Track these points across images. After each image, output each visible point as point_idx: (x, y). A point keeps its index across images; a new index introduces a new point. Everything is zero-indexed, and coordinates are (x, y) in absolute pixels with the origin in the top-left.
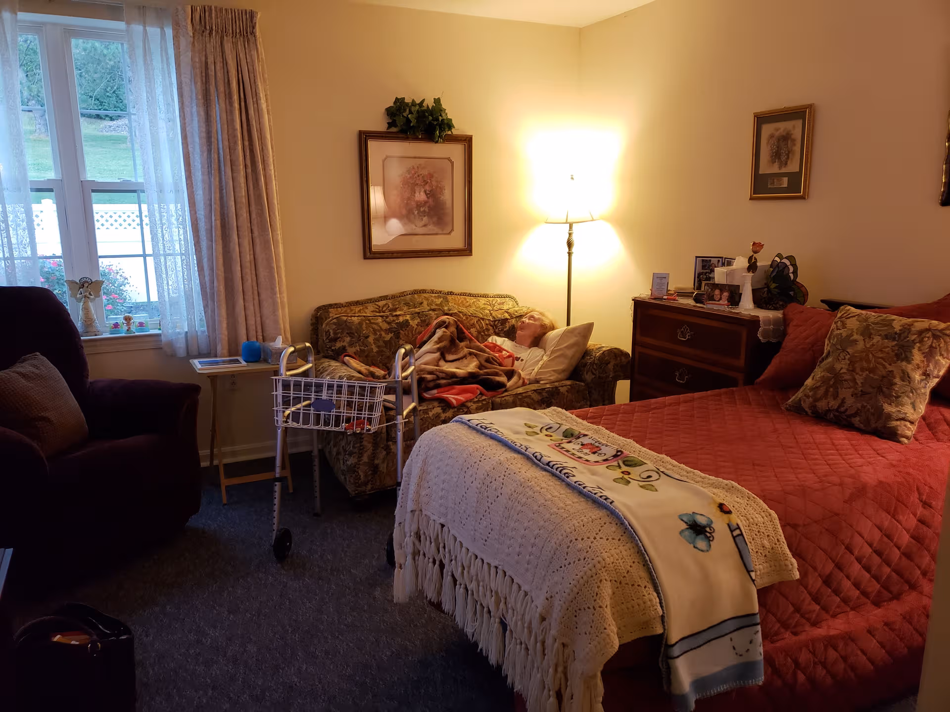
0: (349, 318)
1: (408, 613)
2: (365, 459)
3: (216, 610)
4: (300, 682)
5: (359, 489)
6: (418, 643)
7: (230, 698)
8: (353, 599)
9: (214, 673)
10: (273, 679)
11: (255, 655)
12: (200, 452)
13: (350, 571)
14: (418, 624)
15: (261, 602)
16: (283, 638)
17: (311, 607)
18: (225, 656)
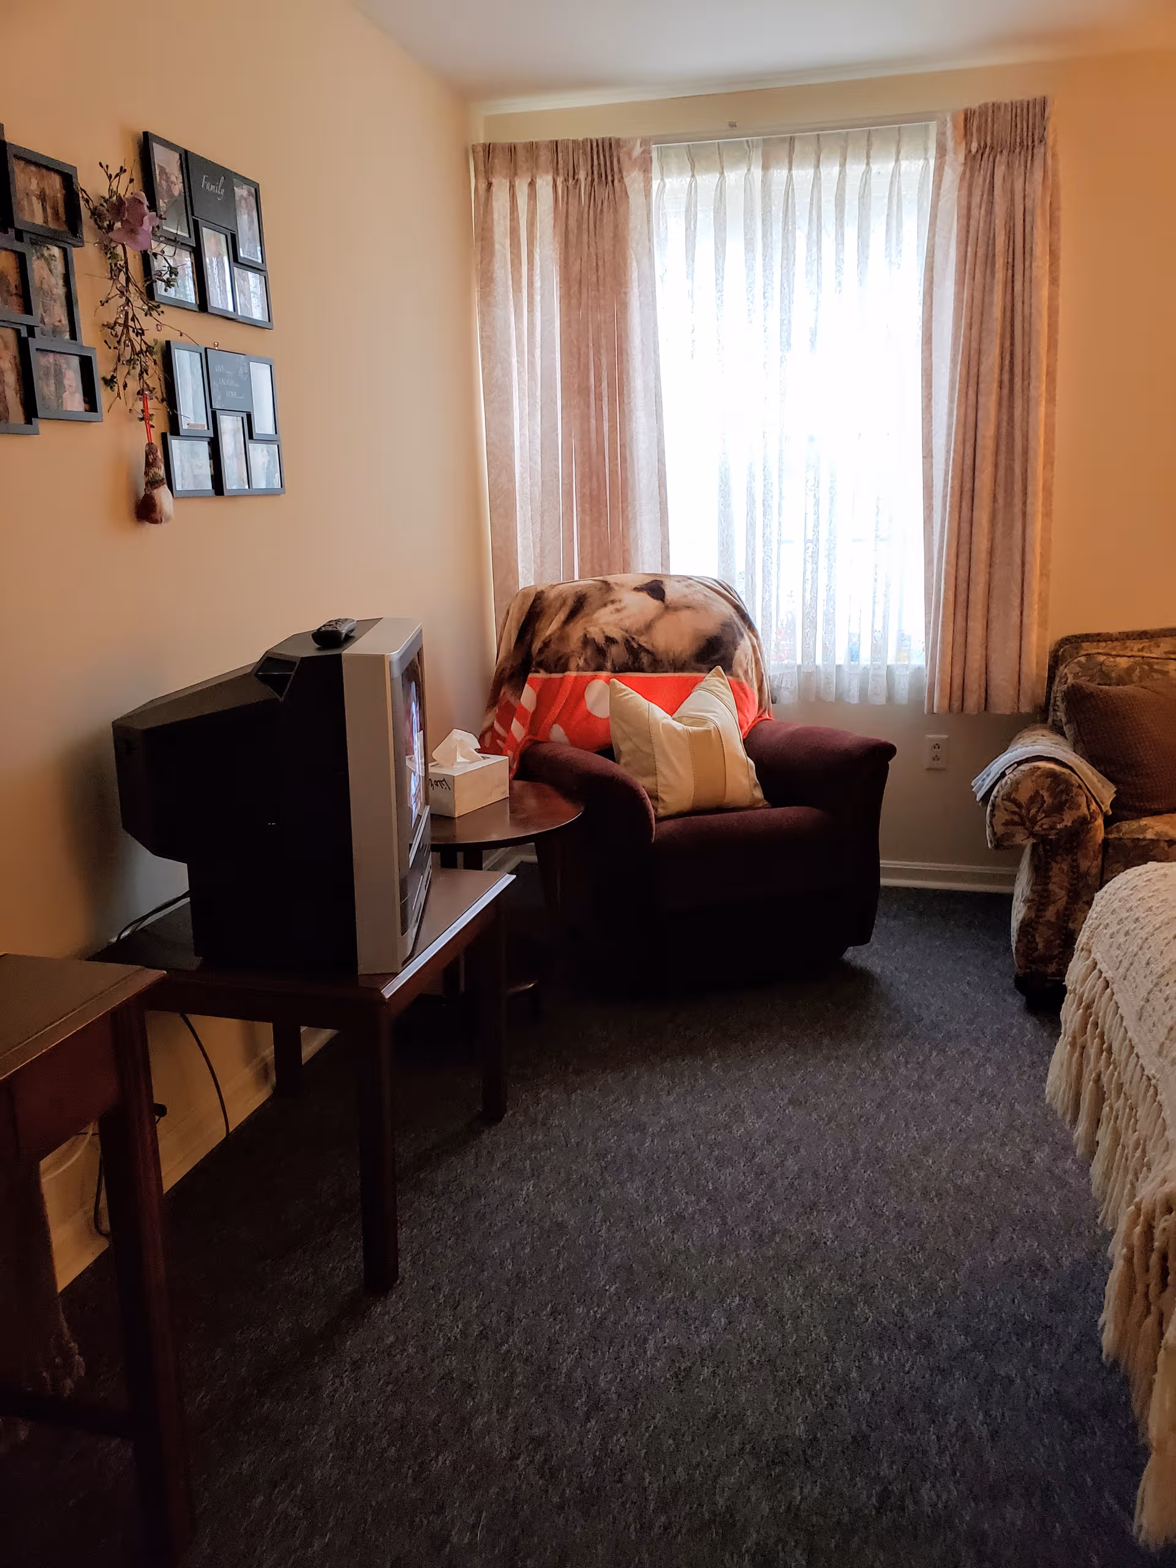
0: (1112, 659)
1: (1078, 1207)
2: (1050, 914)
3: (774, 1093)
4: (833, 1242)
5: (1034, 967)
6: (1066, 1262)
7: (725, 1223)
8: (991, 1151)
9: (722, 1177)
10: (797, 1221)
11: (790, 1177)
12: (881, 862)
13: (1012, 1106)
14: (1087, 1233)
15: (844, 1104)
16: (845, 1168)
17: (915, 1138)
18: (750, 1161)
